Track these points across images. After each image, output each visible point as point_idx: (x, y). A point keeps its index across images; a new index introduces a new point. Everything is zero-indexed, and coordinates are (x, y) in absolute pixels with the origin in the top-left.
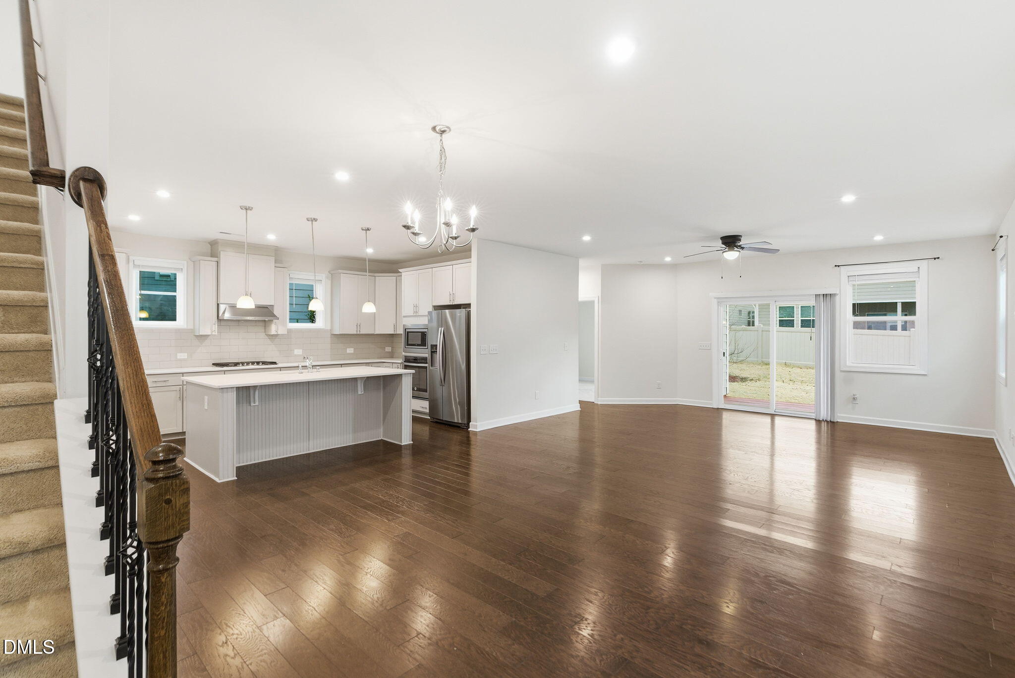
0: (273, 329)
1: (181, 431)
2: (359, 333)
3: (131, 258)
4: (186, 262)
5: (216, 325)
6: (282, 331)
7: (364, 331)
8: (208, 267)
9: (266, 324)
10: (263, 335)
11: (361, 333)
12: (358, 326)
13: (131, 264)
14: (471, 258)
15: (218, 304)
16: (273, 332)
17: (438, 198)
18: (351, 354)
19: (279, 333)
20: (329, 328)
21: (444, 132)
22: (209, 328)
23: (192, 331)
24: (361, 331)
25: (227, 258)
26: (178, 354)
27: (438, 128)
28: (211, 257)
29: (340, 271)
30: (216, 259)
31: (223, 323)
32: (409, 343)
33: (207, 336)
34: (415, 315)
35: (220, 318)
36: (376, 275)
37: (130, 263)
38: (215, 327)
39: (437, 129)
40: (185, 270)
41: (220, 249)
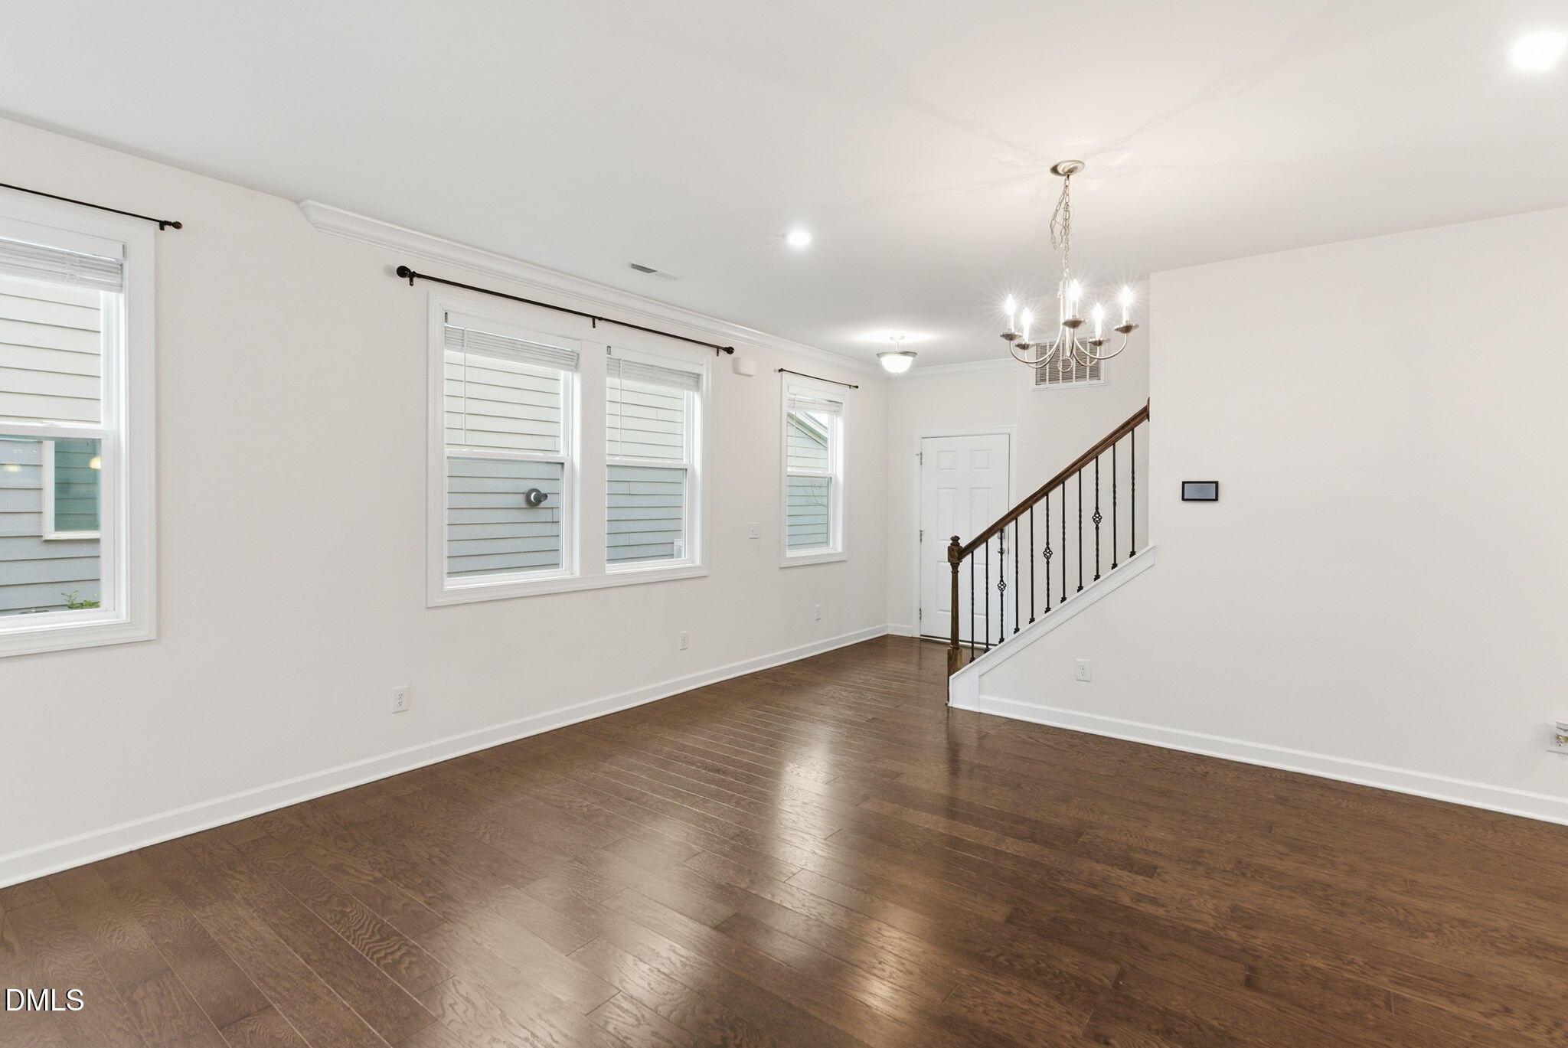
17: (1061, 284)
21: (1071, 171)
27: (1062, 167)
39: (1060, 170)
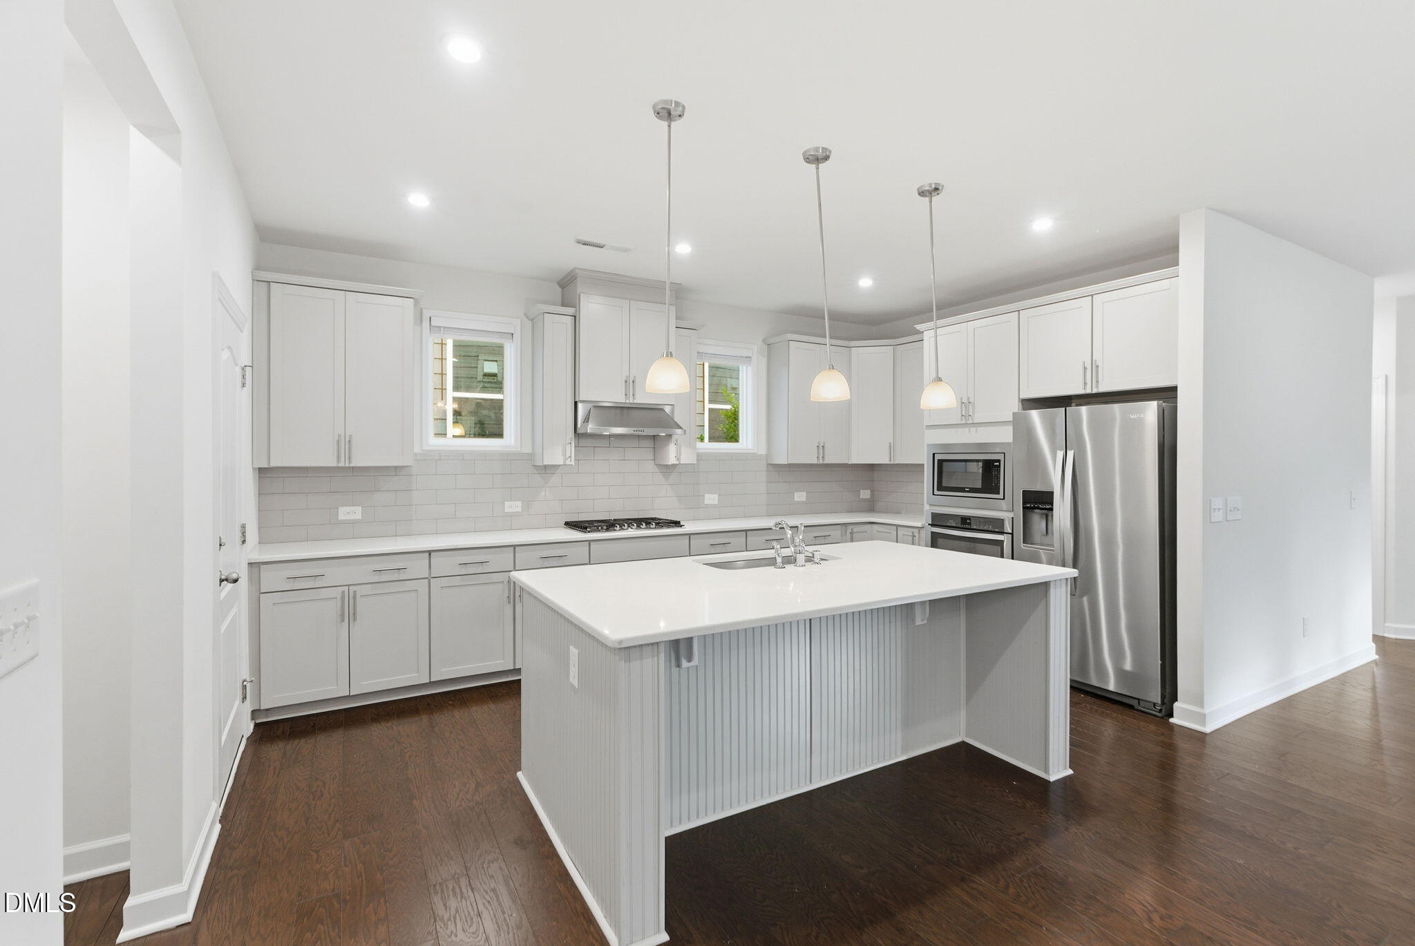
0: (671, 454)
1: (512, 668)
2: (821, 462)
3: (426, 314)
4: (519, 320)
5: (573, 445)
6: (687, 458)
7: (831, 459)
8: (557, 327)
9: (657, 442)
10: (650, 466)
11: (825, 462)
12: (821, 448)
13: (426, 324)
14: (1178, 265)
15: (576, 403)
16: (672, 460)
18: (803, 503)
19: (682, 463)
20: (763, 451)
22: (560, 452)
23: (530, 457)
24: (826, 457)
25: (592, 306)
26: (506, 503)
28: (563, 306)
29: (790, 336)
30: (571, 311)
31: (583, 442)
32: (944, 485)
33: (556, 467)
34: (964, 422)
35: (580, 431)
36: (853, 343)
37: (424, 323)
38: (571, 450)
40: (517, 336)
41: (579, 290)
